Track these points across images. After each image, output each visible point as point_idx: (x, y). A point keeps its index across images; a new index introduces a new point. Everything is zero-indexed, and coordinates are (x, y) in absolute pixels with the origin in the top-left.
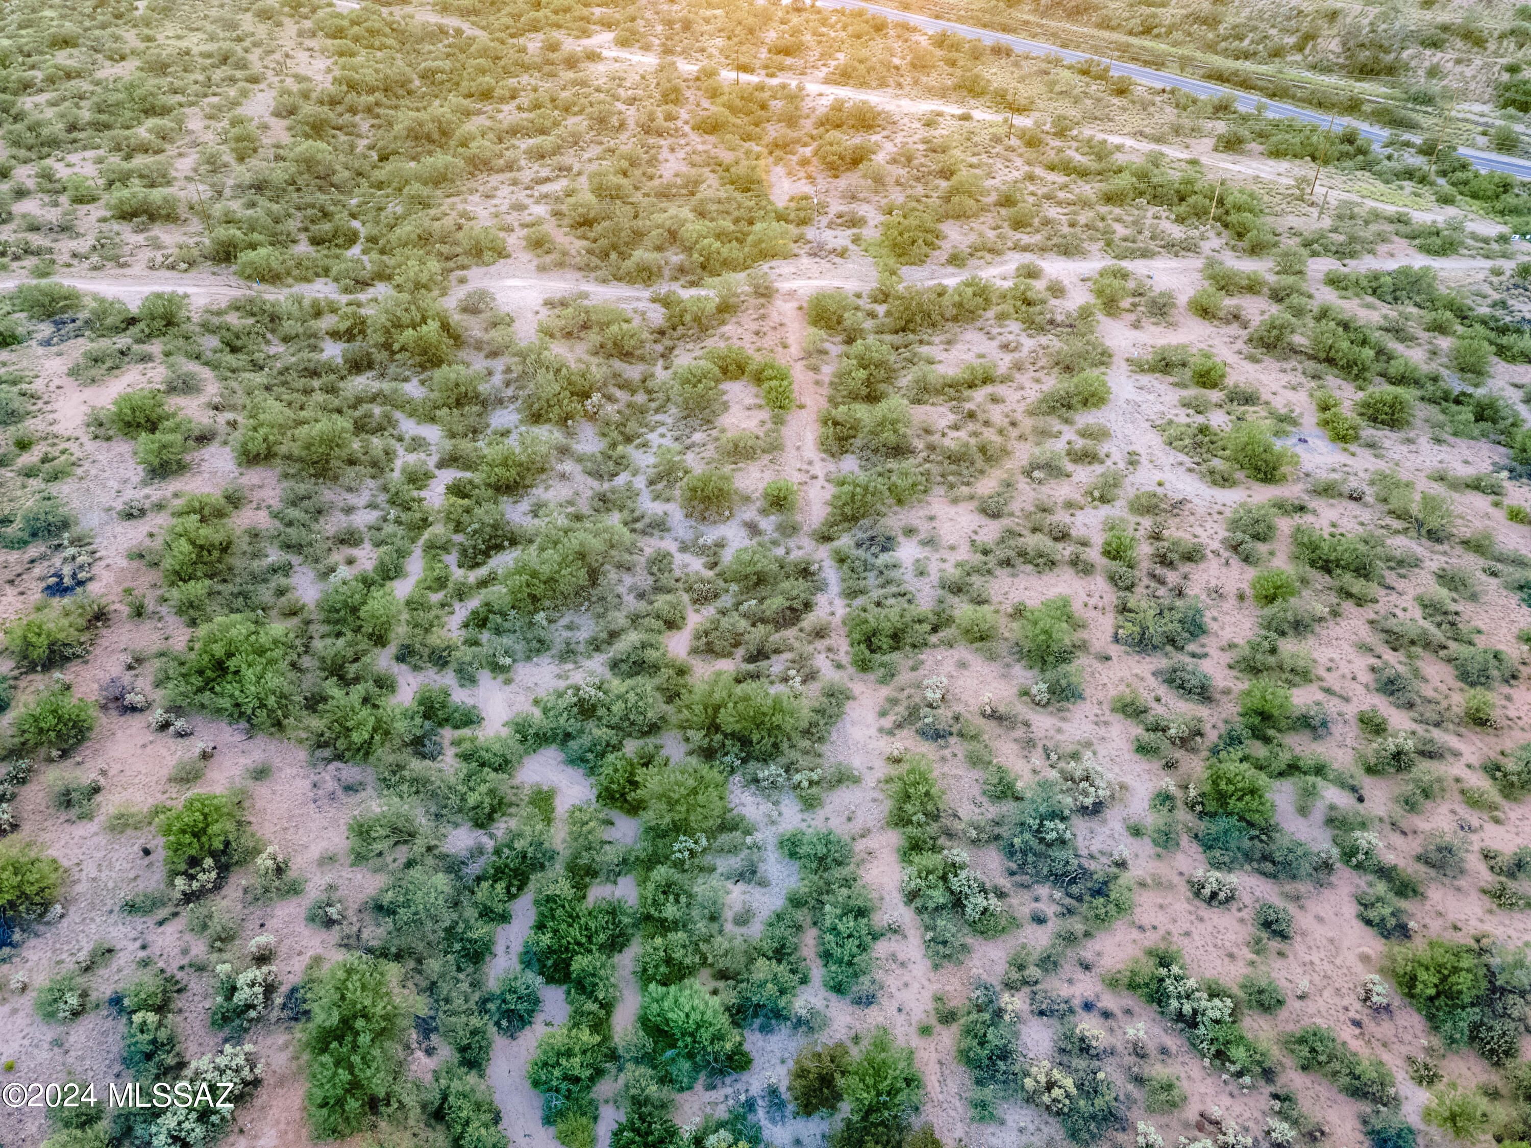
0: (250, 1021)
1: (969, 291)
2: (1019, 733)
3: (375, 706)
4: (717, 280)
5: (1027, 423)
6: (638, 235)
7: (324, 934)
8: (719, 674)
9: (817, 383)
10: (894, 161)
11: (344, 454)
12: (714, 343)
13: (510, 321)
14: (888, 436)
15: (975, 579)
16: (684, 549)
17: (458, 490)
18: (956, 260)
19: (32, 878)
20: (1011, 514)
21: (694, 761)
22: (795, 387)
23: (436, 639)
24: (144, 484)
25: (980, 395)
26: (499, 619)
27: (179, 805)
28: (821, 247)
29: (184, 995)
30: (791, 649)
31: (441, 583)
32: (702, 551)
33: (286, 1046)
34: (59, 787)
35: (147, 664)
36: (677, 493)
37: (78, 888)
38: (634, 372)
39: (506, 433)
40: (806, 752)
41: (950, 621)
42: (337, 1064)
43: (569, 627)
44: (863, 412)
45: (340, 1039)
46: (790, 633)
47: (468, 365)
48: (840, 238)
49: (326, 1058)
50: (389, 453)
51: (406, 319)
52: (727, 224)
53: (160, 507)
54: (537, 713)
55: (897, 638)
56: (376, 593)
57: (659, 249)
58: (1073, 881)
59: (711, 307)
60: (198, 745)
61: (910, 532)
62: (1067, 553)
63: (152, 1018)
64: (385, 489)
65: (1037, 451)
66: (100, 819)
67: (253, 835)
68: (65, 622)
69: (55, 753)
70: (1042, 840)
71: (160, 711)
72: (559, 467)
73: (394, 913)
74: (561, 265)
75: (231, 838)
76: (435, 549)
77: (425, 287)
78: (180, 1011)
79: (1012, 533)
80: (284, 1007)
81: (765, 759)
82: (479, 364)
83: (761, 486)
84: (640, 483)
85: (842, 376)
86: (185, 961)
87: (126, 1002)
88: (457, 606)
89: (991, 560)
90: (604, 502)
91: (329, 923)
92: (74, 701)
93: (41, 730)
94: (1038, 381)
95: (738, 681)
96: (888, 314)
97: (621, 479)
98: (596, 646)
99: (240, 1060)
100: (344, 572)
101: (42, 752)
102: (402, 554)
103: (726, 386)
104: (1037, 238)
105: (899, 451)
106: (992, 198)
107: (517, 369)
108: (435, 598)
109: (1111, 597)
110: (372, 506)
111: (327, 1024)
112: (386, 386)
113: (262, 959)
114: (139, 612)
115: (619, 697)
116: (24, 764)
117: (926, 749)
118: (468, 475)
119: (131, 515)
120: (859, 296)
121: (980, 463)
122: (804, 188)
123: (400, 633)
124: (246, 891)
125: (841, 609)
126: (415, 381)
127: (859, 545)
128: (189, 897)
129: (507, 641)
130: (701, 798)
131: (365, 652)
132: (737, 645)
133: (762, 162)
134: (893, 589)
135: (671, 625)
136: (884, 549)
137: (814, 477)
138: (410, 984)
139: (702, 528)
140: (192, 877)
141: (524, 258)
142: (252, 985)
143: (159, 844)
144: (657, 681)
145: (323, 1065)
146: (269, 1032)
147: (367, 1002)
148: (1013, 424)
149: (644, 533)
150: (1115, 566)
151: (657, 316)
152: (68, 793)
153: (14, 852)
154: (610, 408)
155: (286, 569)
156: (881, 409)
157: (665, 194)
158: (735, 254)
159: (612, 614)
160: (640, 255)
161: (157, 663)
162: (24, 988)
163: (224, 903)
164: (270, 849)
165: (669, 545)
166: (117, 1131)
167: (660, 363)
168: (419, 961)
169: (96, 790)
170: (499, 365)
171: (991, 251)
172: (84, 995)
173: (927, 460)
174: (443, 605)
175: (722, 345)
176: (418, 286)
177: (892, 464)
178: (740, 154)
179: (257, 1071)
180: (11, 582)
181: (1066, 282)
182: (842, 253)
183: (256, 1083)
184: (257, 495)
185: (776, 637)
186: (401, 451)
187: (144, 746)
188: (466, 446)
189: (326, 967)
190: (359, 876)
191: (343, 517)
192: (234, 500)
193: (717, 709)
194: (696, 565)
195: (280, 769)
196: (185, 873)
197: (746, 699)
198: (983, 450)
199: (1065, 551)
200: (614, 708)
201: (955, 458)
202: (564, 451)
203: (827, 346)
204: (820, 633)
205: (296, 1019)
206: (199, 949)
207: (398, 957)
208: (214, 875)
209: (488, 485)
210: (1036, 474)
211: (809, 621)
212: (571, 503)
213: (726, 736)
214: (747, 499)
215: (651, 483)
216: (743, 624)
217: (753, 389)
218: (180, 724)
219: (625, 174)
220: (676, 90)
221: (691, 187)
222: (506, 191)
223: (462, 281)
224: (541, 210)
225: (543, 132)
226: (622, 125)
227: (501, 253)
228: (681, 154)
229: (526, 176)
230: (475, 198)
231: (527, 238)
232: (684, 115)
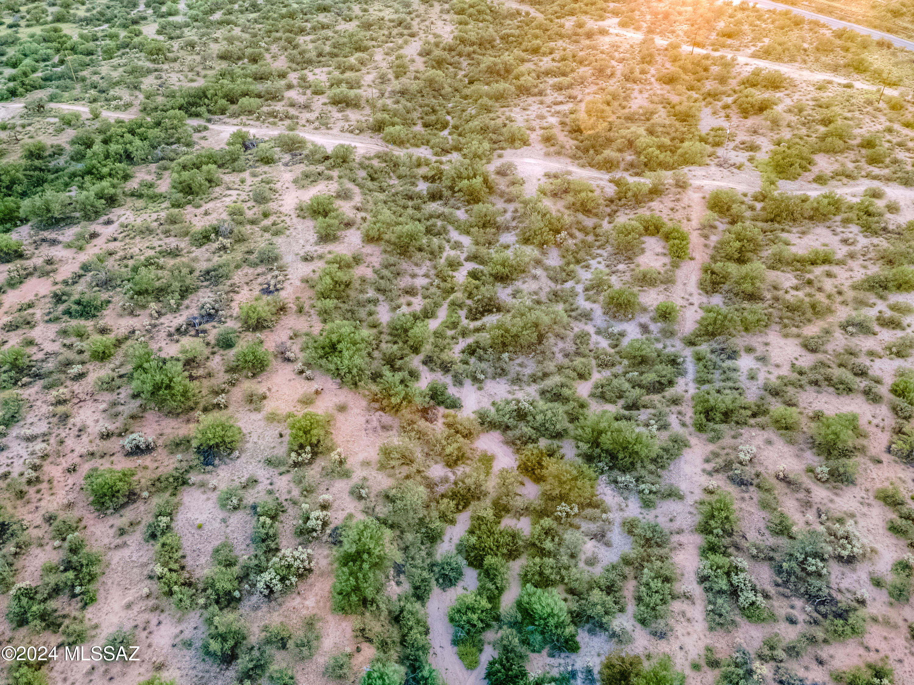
0: (313, 537)
1: (826, 201)
2: (802, 495)
3: (407, 386)
4: (653, 173)
5: (850, 294)
6: (609, 141)
7: (356, 503)
8: (605, 412)
9: (706, 246)
10: (790, 111)
11: (417, 244)
12: (644, 212)
13: (522, 182)
14: (747, 287)
15: (791, 390)
16: (599, 332)
17: (474, 275)
18: (820, 180)
19: (229, 434)
20: (826, 352)
21: (580, 460)
22: (690, 246)
23: (445, 356)
24: (316, 244)
25: (818, 270)
26: (481, 352)
27: (300, 415)
28: (726, 162)
29: (285, 515)
30: (654, 407)
31: (454, 325)
32: (610, 336)
33: (327, 556)
34: (249, 392)
35: (299, 338)
36: (601, 298)
37: (248, 445)
38: (589, 222)
39: (507, 247)
40: (651, 473)
41: (765, 412)
42: (351, 574)
43: (520, 365)
44: (733, 268)
45: (354, 561)
46: (656, 397)
47: (494, 205)
48: (742, 157)
49: (345, 569)
50: (441, 249)
51: (465, 174)
52: (666, 141)
53: (321, 257)
54: (493, 410)
55: (727, 416)
56: (419, 323)
57: (620, 151)
58: (823, 603)
59: (646, 189)
60: (315, 385)
61: (750, 350)
62: (862, 385)
63: (268, 521)
64: (435, 267)
65: (854, 314)
66: (264, 413)
67: (332, 440)
68: (267, 308)
69: (250, 374)
70: (804, 570)
71: (300, 364)
72: (533, 271)
73: (394, 502)
74: (559, 153)
75: (321, 438)
76: (456, 305)
77: (480, 157)
78: (282, 522)
79: (823, 364)
80: (330, 535)
81: (624, 470)
82: (500, 205)
83: (656, 304)
84: (579, 288)
85: (722, 244)
86: (288, 497)
87: (258, 509)
88: (461, 340)
89: (804, 380)
90: (556, 297)
91: (360, 498)
92: (263, 350)
93: (246, 361)
94: (865, 267)
95: (617, 419)
96: (764, 209)
97: (569, 285)
98: (534, 379)
99: (305, 556)
100: (405, 309)
101: (245, 372)
102: (437, 305)
103: (646, 239)
104: (886, 172)
105: (752, 297)
106: (858, 141)
107: (521, 211)
108: (450, 333)
109: (890, 421)
110: (426, 276)
111: (349, 551)
112: (447, 210)
113: (324, 507)
114: (300, 310)
115: (542, 412)
116: (236, 376)
117: (732, 490)
118: (481, 267)
119: (307, 259)
120: (745, 195)
121: (809, 314)
122: (722, 123)
123: (427, 349)
124: (323, 469)
125: (692, 389)
126: (463, 210)
127: (713, 352)
128: (296, 464)
129: (484, 365)
130: (579, 483)
131: (407, 355)
132: (620, 397)
133: (698, 104)
134: (730, 384)
135: (582, 376)
136: (729, 358)
137: (691, 304)
138: (395, 543)
139: (612, 322)
140: (299, 454)
141: (538, 147)
142: (317, 519)
143: (287, 432)
144: (566, 408)
145: (343, 572)
146: (321, 547)
147: (372, 546)
148: (840, 293)
149: (576, 318)
150: (899, 401)
151: (611, 190)
152: (252, 396)
153: (224, 419)
154: (571, 241)
155: (375, 302)
156: (745, 269)
157: (630, 118)
158: (668, 159)
159: (547, 363)
160: (609, 153)
161: (304, 338)
162: (215, 489)
163: (312, 472)
164: (339, 450)
165: (590, 329)
166: (241, 574)
167: (607, 219)
168: (402, 532)
169: (265, 398)
170: (511, 207)
171: (848, 176)
172: (240, 500)
173: (771, 306)
174: (453, 338)
175: (648, 213)
176: (476, 156)
177: (746, 305)
178: (684, 98)
179: (312, 565)
180: (247, 283)
181: (902, 204)
182: (739, 167)
183: (310, 570)
184: (369, 259)
185: (646, 398)
186: (447, 248)
187: (290, 380)
188: (483, 251)
189: (354, 521)
190: (380, 477)
191: (409, 279)
192: (357, 260)
193: (600, 433)
194: (604, 344)
195: (352, 409)
196: (296, 451)
197: (619, 431)
198: (813, 307)
199: (862, 383)
200: (538, 417)
201: (792, 308)
202: (538, 262)
203: (717, 223)
204: (675, 402)
205: (335, 544)
206: (296, 493)
207: (392, 527)
208: (309, 456)
209: (491, 275)
210: (850, 329)
211: (670, 392)
212: (536, 293)
213: (602, 450)
214: (645, 310)
215: (586, 290)
216: (627, 386)
217: (662, 243)
218: (308, 372)
219: (608, 104)
220: (651, 55)
221: (648, 116)
222: (535, 107)
223: (500, 156)
224: (553, 120)
225: (564, 74)
226: (612, 75)
227: (525, 143)
228: (646, 95)
229: (549, 99)
230: (517, 109)
231: (542, 136)
232: (653, 71)
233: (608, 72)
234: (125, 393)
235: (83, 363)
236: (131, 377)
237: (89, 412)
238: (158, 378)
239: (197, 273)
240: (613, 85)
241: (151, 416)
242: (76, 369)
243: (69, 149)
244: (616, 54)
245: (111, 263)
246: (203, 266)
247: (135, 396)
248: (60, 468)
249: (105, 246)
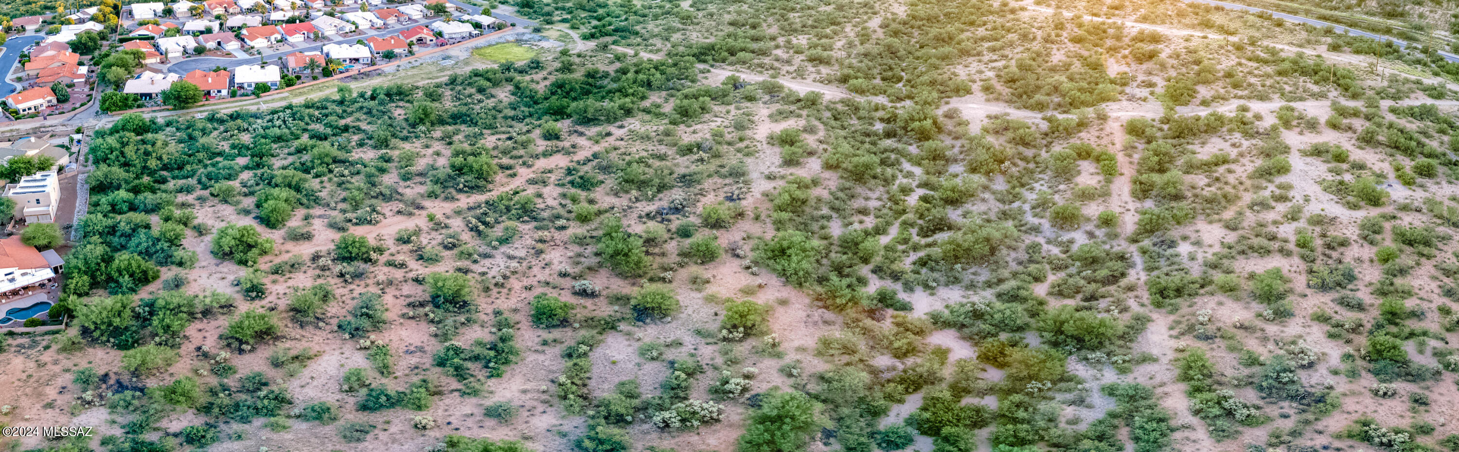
0: (729, 397)
1: (1213, 119)
3: (853, 290)
4: (1077, 111)
6: (1038, 88)
7: (785, 378)
8: (1065, 306)
10: (1170, 57)
11: (872, 173)
12: (1075, 141)
13: (967, 123)
14: (1173, 191)
15: (1225, 262)
16: (1049, 242)
17: (925, 199)
18: (1204, 103)
19: (667, 302)
21: (1045, 347)
23: (895, 267)
24: (780, 166)
26: (933, 264)
27: (739, 301)
28: (1133, 96)
29: (703, 374)
30: (1112, 296)
31: (906, 241)
32: (1060, 244)
33: (741, 414)
34: (694, 275)
35: (752, 240)
36: (1048, 214)
37: (682, 315)
38: (1029, 153)
39: (956, 176)
40: (1121, 347)
41: (1211, 282)
43: (974, 274)
44: (1156, 178)
45: (773, 422)
46: (1112, 288)
47: (942, 142)
48: (1143, 92)
49: (760, 426)
50: (894, 177)
51: (917, 117)
52: (1084, 84)
53: (783, 177)
54: (947, 312)
55: (1179, 292)
56: (870, 239)
57: (1048, 94)
59: (1074, 124)
60: (760, 280)
61: (1185, 238)
63: (684, 375)
64: (888, 192)
65: (1255, 196)
66: (704, 294)
67: (767, 325)
68: (727, 212)
71: (748, 261)
72: (982, 195)
73: (830, 383)
74: (997, 99)
75: (756, 323)
76: (906, 225)
77: (929, 104)
78: (697, 379)
79: (1244, 237)
80: (749, 399)
81: (1093, 349)
82: (948, 141)
83: (1097, 213)
84: (1027, 207)
85: (1144, 160)
86: (710, 362)
87: (676, 365)
88: (912, 253)
89: (1233, 252)
90: (1005, 215)
91: (791, 374)
95: (1077, 310)
96: (1170, 129)
97: (1016, 205)
98: (989, 285)
100: (856, 226)
101: (695, 258)
102: (888, 224)
103: (1080, 162)
104: (1244, 92)
106: (1222, 73)
107: (967, 146)
108: (901, 247)
110: (879, 199)
111: (769, 413)
112: (900, 146)
113: (747, 376)
114: (757, 218)
115: (999, 311)
118: (932, 193)
119: (770, 177)
120: (1153, 120)
122: (1124, 68)
123: (877, 260)
124: (754, 348)
125: (1144, 277)
126: (915, 146)
127: (1155, 245)
129: (936, 275)
130: (1048, 364)
131: (856, 264)
132: (1078, 292)
133: (1103, 57)
134: (1176, 267)
135: (1037, 279)
136: (1170, 247)
137: (1128, 210)
139: (1060, 232)
141: (980, 95)
142: (737, 384)
143: (723, 313)
144: (1025, 306)
146: (735, 406)
147: (797, 413)
149: (1026, 232)
151: (1044, 126)
152: (697, 278)
153: (665, 290)
154: (1014, 169)
155: (829, 218)
156: (1167, 176)
157: (1053, 69)
158: (1088, 98)
159: (1000, 271)
160: (1038, 97)
161: (756, 241)
163: (741, 349)
164: (773, 334)
165: (1040, 240)
167: (1044, 149)
169: (708, 282)
170: (958, 143)
171: (1223, 99)
173: (1194, 202)
174: (904, 252)
175: (1079, 142)
176: (926, 103)
177: (1173, 204)
178: (1092, 52)
179: (721, 416)
180: (714, 190)
182: (1145, 100)
184: (826, 183)
185: (1103, 290)
186: (900, 177)
187: (736, 273)
188: (933, 179)
189: (780, 392)
190: (816, 361)
191: (863, 201)
192: (815, 183)
193: (1062, 323)
194: (1056, 251)
195: (793, 304)
196: (729, 328)
197: (1082, 319)
200: (996, 316)
201: (1210, 201)
202: (986, 188)
203: (1137, 144)
204: (1130, 288)
205: (753, 406)
206: (719, 360)
208: (741, 335)
209: (941, 199)
212: (985, 213)
213: (1067, 336)
214: (1088, 220)
215: (1033, 208)
216: (1082, 282)
217: (1095, 165)
218: (755, 269)
219: (1034, 60)
220: (1062, 24)
221: (1067, 67)
222: (975, 64)
223: (947, 103)
224: (991, 74)
225: (996, 40)
226: (1034, 38)
227: (968, 92)
228: (1063, 52)
229: (986, 58)
230: (960, 67)
231: (982, 86)
232: (1065, 34)
233: (1031, 36)
234: (590, 250)
235: (568, 220)
236: (599, 240)
237: (558, 255)
238: (620, 246)
239: (675, 176)
240: (1036, 46)
241: (604, 272)
242: (561, 222)
243: (613, 74)
244: (1035, 24)
245: (614, 156)
246: (682, 171)
247: (597, 254)
248: (520, 284)
249: (613, 143)
